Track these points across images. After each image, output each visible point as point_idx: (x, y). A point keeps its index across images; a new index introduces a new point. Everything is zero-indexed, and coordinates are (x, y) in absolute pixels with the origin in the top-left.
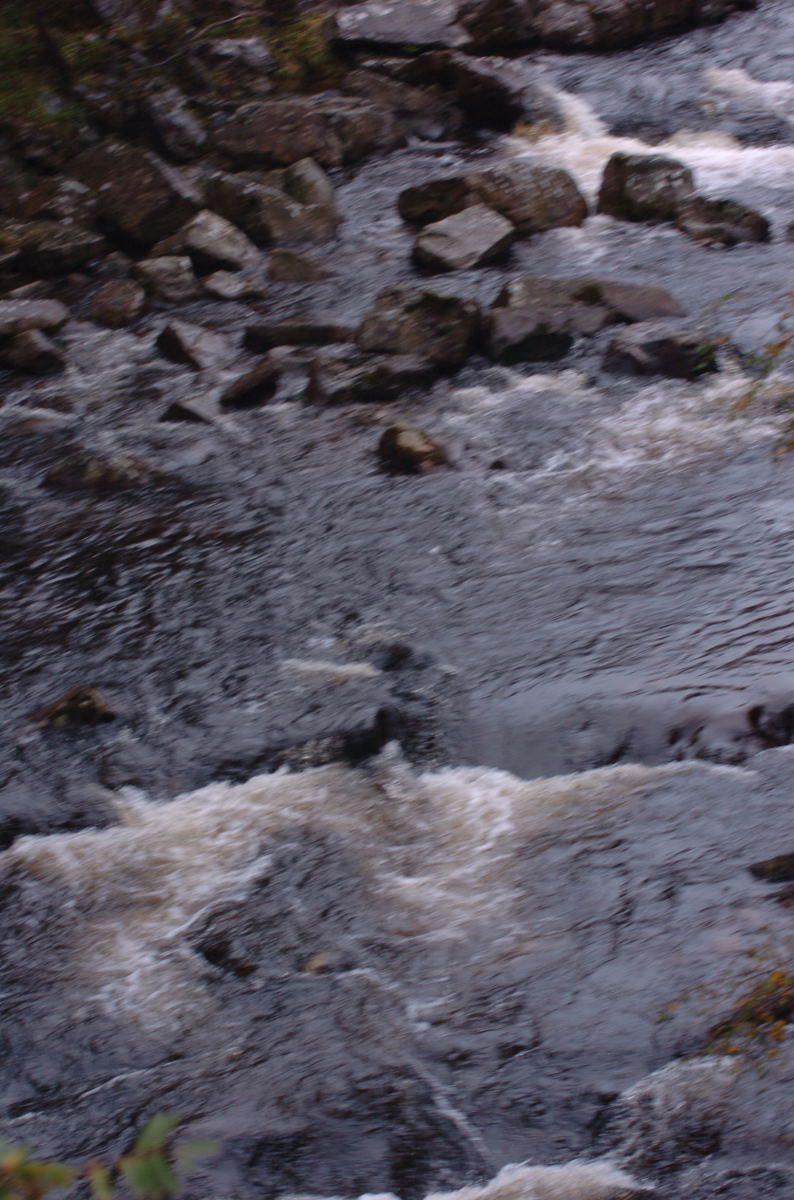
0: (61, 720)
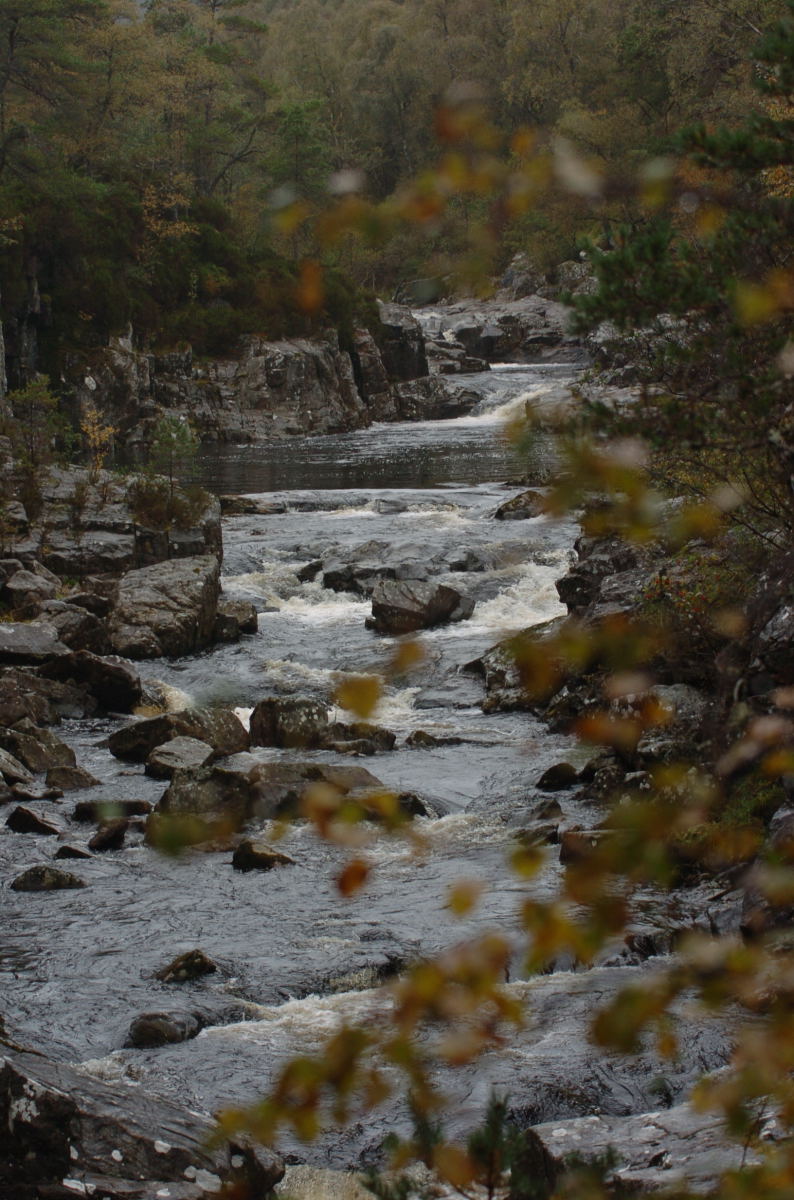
0: (183, 973)
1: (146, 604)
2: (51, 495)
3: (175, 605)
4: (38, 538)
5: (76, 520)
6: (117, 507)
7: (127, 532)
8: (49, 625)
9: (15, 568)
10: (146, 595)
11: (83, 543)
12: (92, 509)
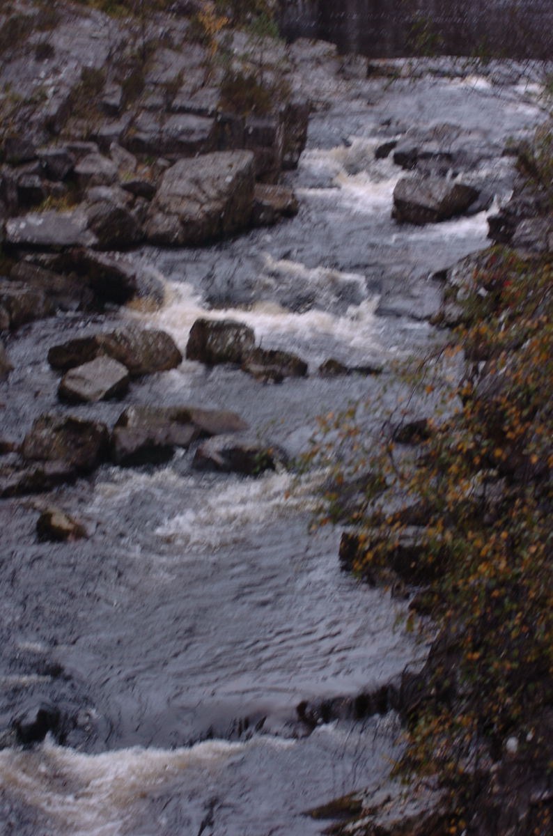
1: (179, 196)
2: (155, 79)
3: (202, 198)
4: (128, 120)
5: (169, 104)
6: (212, 91)
7: (210, 116)
8: (81, 214)
9: (89, 151)
10: (182, 187)
11: (165, 127)
12: (187, 93)
